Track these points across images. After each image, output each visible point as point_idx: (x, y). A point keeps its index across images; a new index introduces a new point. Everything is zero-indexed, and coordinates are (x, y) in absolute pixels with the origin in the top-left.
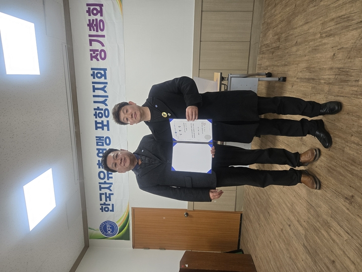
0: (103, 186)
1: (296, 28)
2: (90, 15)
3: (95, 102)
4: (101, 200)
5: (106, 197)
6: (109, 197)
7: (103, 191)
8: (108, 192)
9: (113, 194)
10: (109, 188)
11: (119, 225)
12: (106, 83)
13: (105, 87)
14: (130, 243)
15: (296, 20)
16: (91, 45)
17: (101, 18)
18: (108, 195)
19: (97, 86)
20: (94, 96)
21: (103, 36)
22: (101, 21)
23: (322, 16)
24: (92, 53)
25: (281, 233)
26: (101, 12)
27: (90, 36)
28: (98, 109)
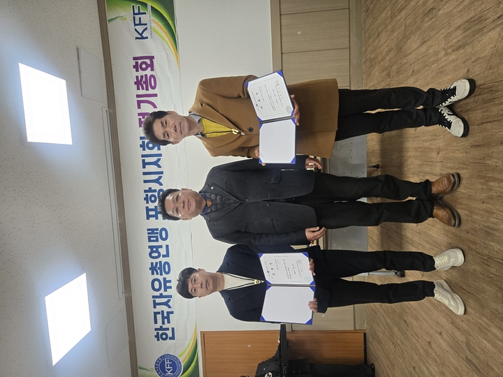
0: (158, 301)
1: (410, 54)
2: (137, 71)
3: (145, 181)
4: (156, 322)
5: (163, 318)
6: (166, 318)
7: (159, 308)
8: (165, 309)
9: (172, 313)
10: (166, 304)
11: (183, 360)
12: (160, 155)
13: (159, 160)
15: (409, 44)
16: (139, 107)
17: (152, 73)
18: (165, 315)
19: (148, 160)
20: (144, 174)
21: (155, 95)
22: (152, 76)
23: (443, 28)
24: (141, 117)
25: (430, 349)
26: (152, 66)
27: (138, 96)
28: (150, 190)
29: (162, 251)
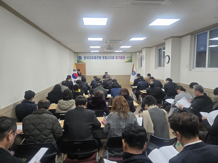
3: (108, 56)
6: (88, 58)
7: (89, 57)
8: (89, 58)
11: (81, 60)
12: (112, 59)
14: (77, 63)
21: (120, 59)
24: (117, 57)
26: (123, 59)
27: (120, 56)
29: (98, 58)
